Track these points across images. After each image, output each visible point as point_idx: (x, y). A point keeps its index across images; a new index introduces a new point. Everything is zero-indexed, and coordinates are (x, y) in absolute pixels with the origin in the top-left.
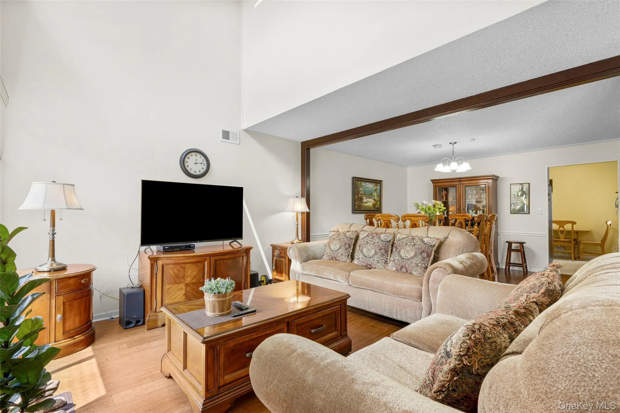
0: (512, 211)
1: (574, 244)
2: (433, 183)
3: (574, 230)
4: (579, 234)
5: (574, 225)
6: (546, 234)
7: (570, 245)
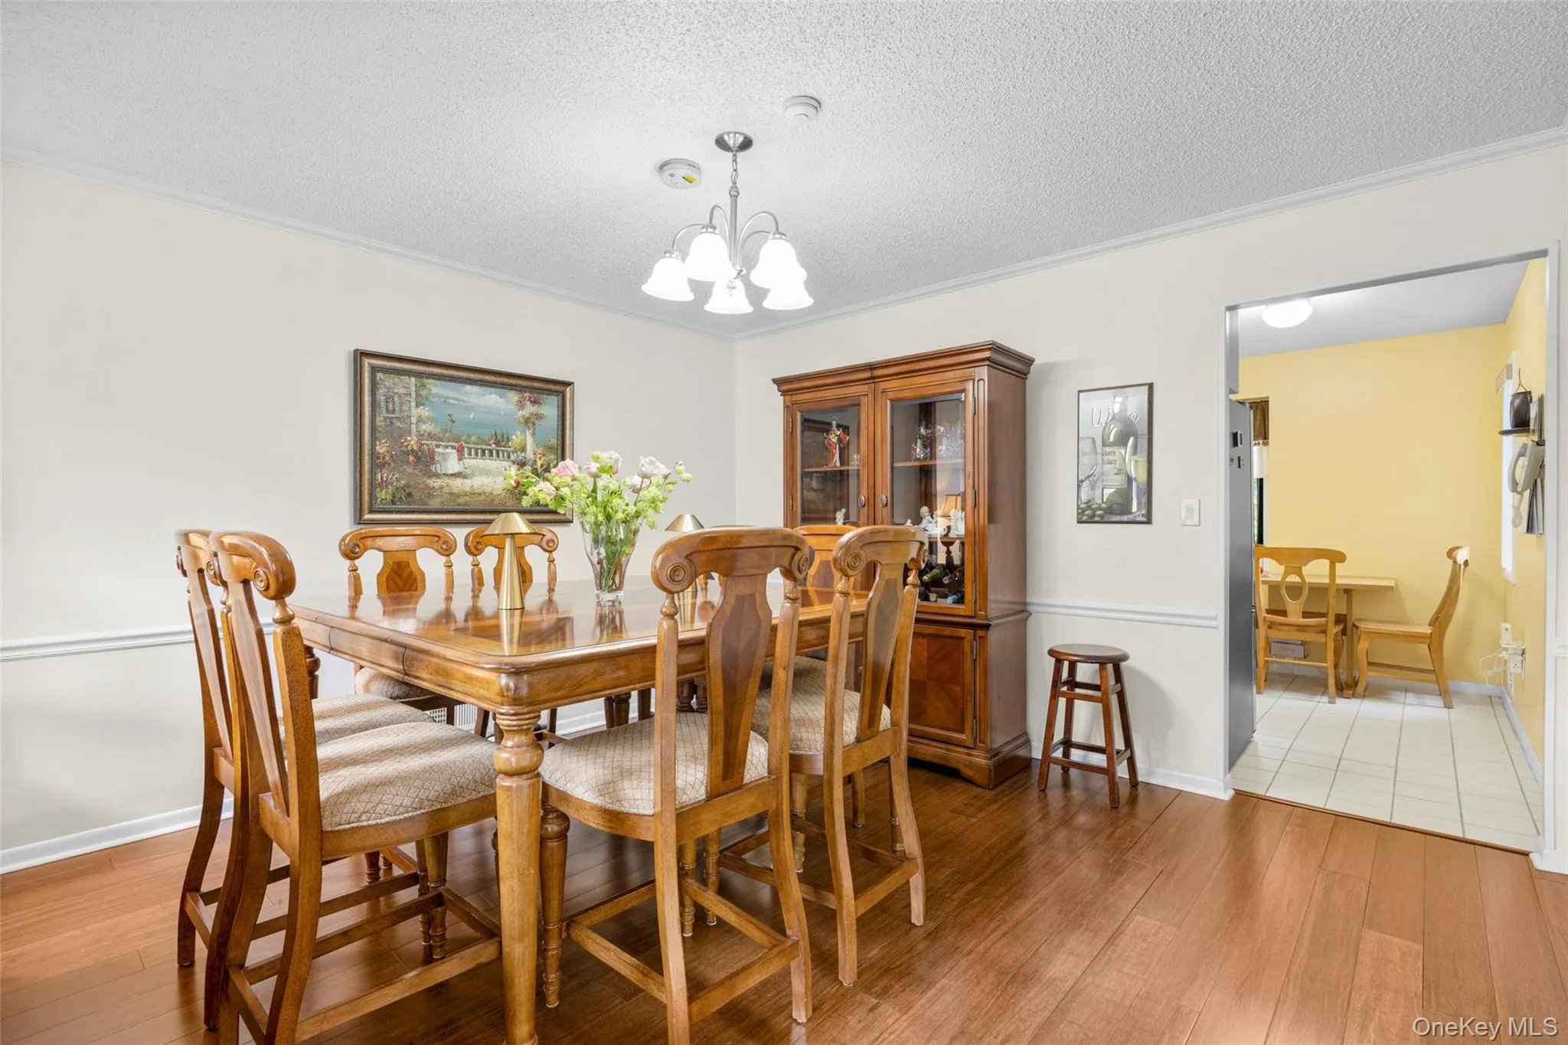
0: (1084, 511)
1: (1336, 634)
2: (784, 393)
3: (1339, 581)
4: (1355, 596)
5: (1337, 564)
6: (1215, 618)
7: (1321, 638)
